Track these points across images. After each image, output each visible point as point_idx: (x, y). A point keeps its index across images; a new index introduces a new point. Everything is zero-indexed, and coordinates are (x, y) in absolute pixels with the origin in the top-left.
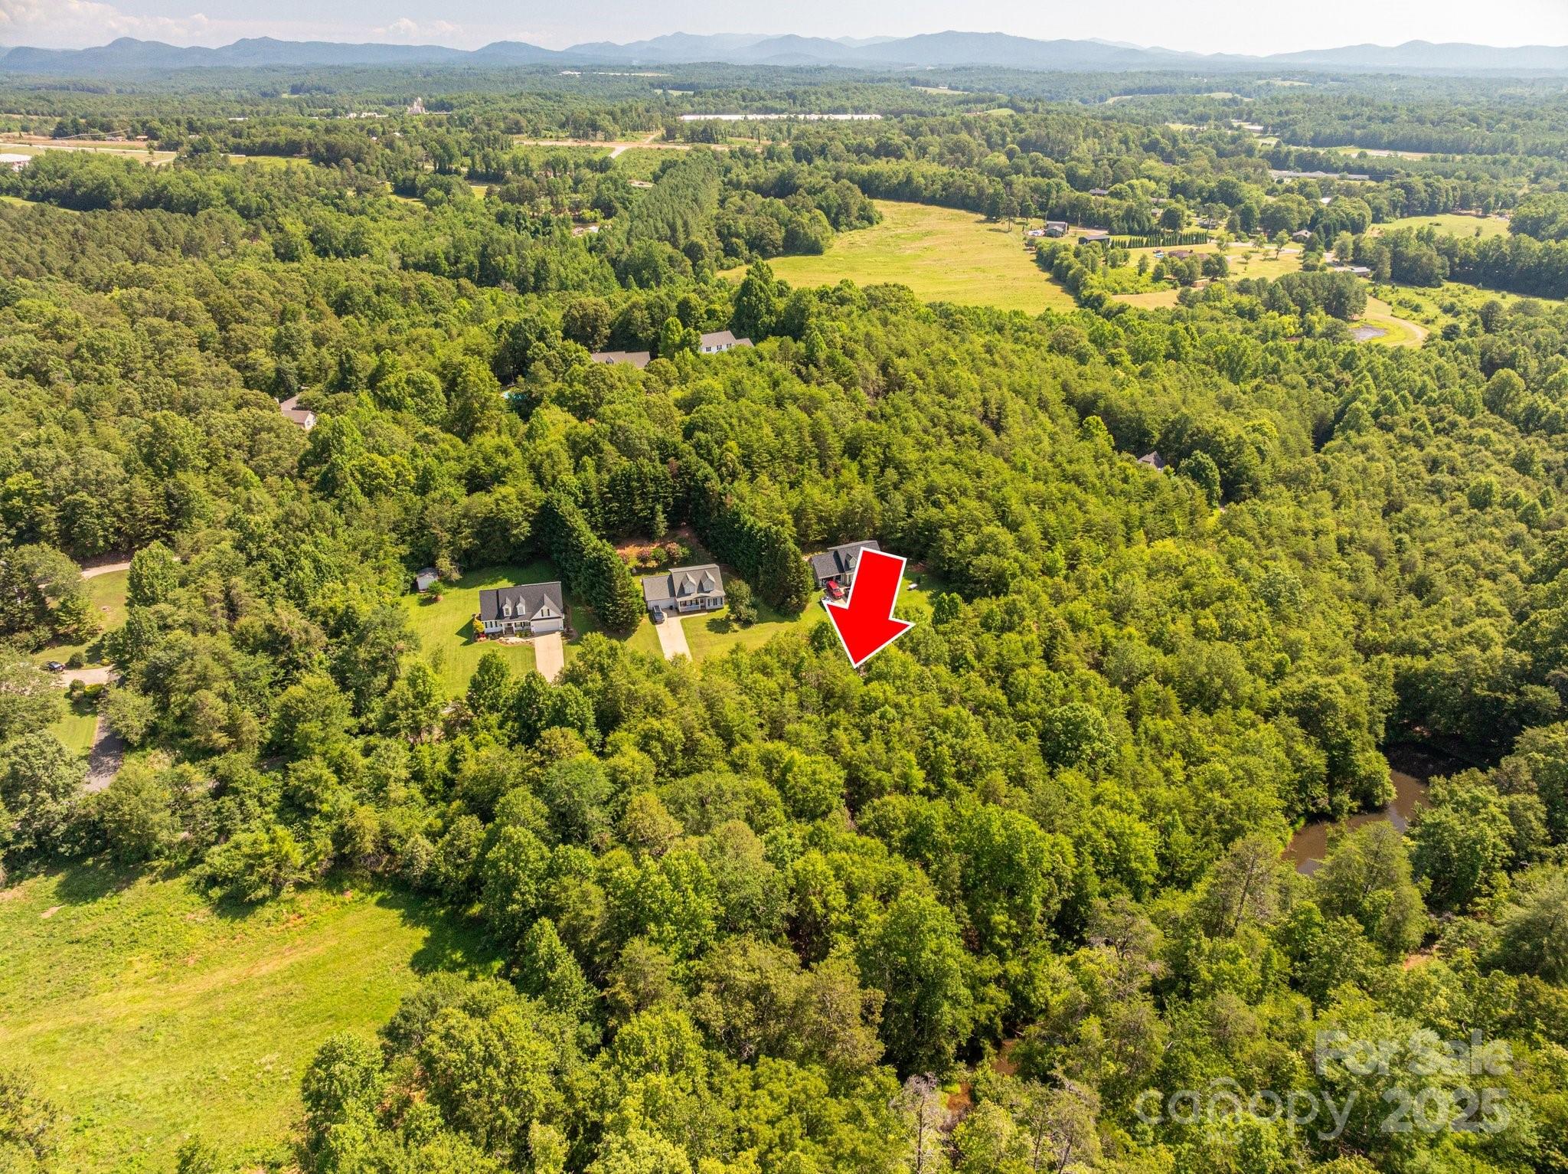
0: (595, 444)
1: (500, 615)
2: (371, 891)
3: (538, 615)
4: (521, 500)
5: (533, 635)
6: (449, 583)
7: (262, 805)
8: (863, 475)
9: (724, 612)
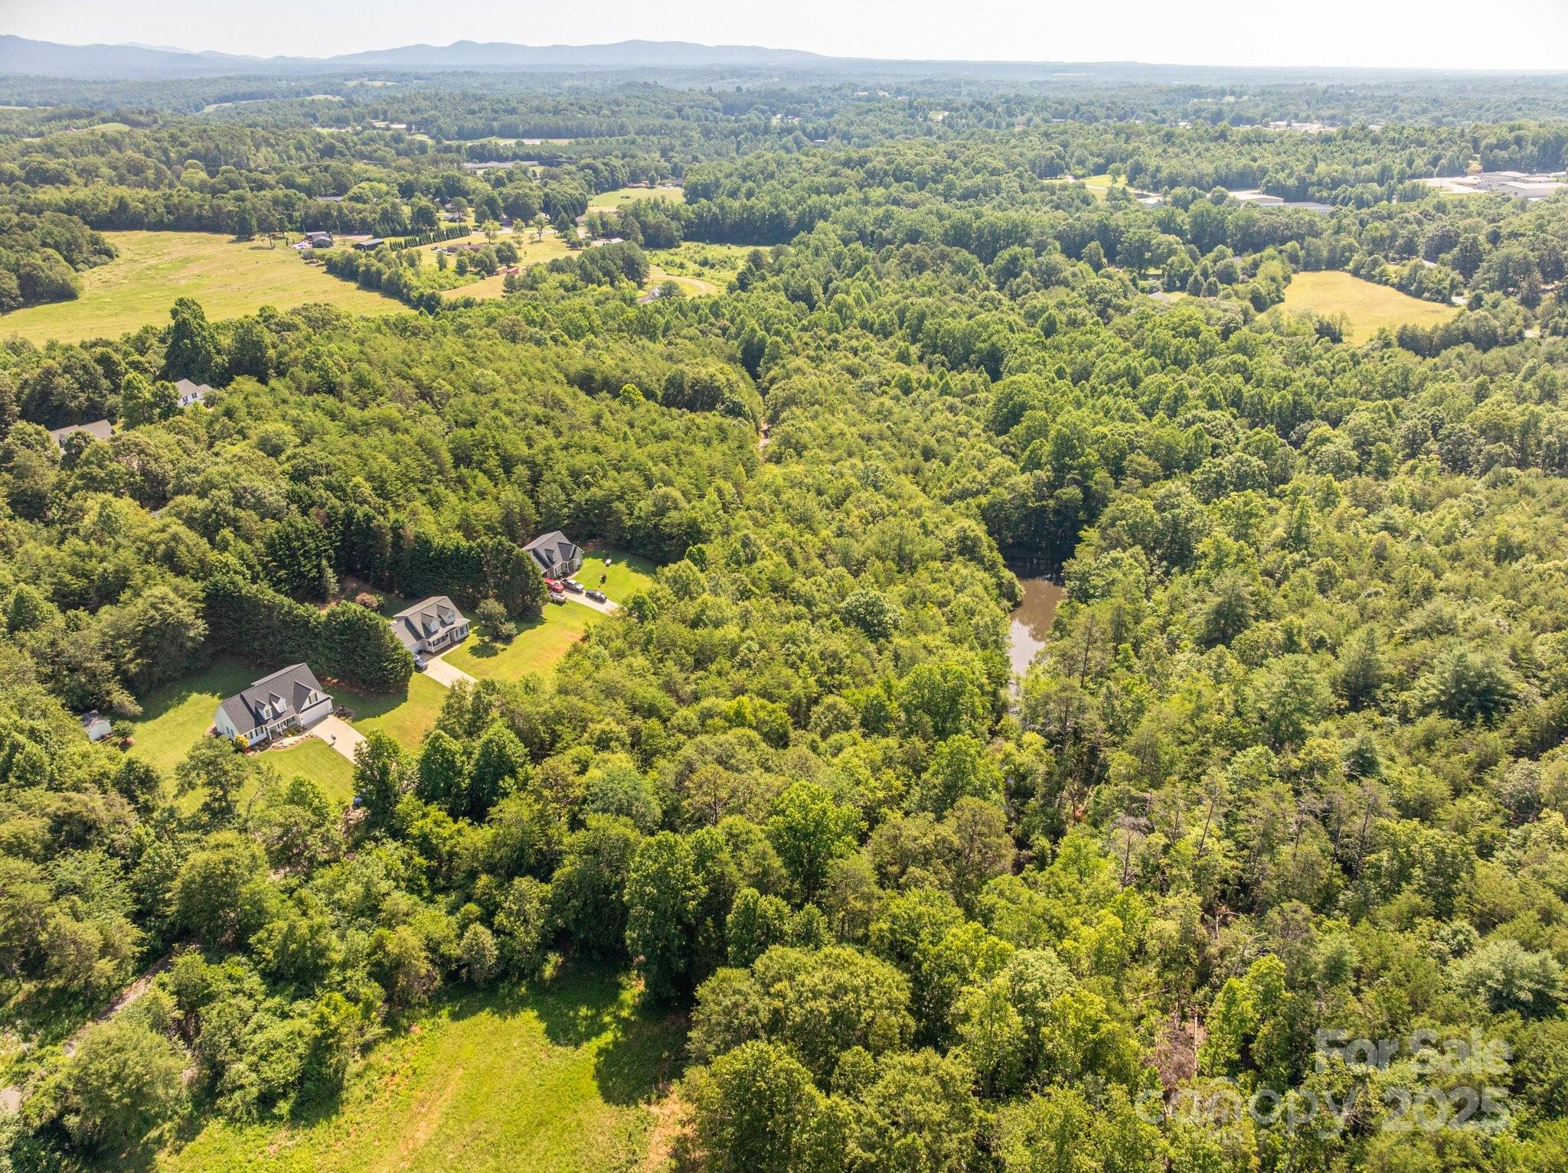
0: (225, 514)
1: (259, 721)
2: (434, 1013)
3: (307, 704)
4: (182, 597)
5: (305, 729)
6: (134, 719)
7: (251, 996)
8: (492, 477)
9: (473, 640)
